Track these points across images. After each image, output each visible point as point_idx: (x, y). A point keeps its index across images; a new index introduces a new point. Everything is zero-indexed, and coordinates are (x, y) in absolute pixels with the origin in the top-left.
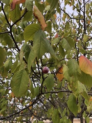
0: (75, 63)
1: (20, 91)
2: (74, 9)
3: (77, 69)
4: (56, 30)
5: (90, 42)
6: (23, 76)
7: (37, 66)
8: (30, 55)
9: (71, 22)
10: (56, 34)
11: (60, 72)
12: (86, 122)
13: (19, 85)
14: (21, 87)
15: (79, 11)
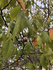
0: (46, 35)
1: (8, 54)
2: (41, 4)
3: (48, 39)
4: (31, 15)
5: (51, 23)
6: (10, 43)
7: (20, 37)
8: (14, 29)
9: (40, 11)
10: (31, 18)
11: (35, 40)
12: (49, 69)
13: (7, 50)
14: (8, 52)
15: (45, 4)
